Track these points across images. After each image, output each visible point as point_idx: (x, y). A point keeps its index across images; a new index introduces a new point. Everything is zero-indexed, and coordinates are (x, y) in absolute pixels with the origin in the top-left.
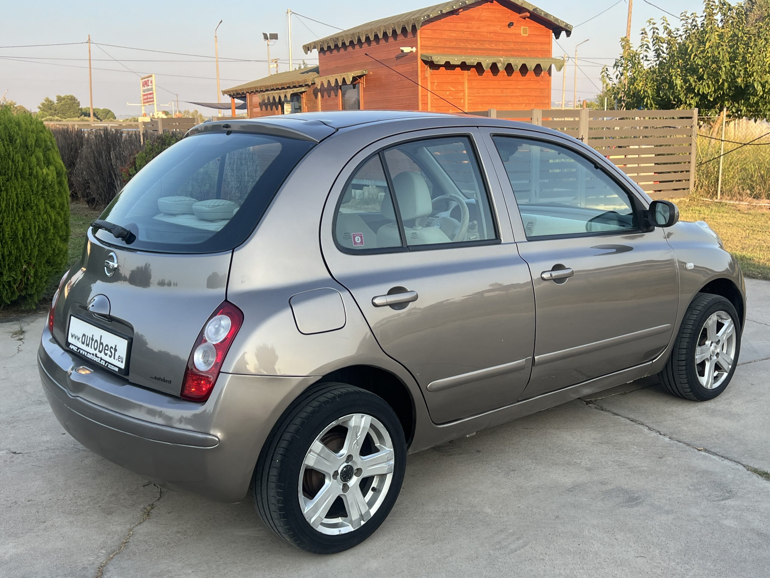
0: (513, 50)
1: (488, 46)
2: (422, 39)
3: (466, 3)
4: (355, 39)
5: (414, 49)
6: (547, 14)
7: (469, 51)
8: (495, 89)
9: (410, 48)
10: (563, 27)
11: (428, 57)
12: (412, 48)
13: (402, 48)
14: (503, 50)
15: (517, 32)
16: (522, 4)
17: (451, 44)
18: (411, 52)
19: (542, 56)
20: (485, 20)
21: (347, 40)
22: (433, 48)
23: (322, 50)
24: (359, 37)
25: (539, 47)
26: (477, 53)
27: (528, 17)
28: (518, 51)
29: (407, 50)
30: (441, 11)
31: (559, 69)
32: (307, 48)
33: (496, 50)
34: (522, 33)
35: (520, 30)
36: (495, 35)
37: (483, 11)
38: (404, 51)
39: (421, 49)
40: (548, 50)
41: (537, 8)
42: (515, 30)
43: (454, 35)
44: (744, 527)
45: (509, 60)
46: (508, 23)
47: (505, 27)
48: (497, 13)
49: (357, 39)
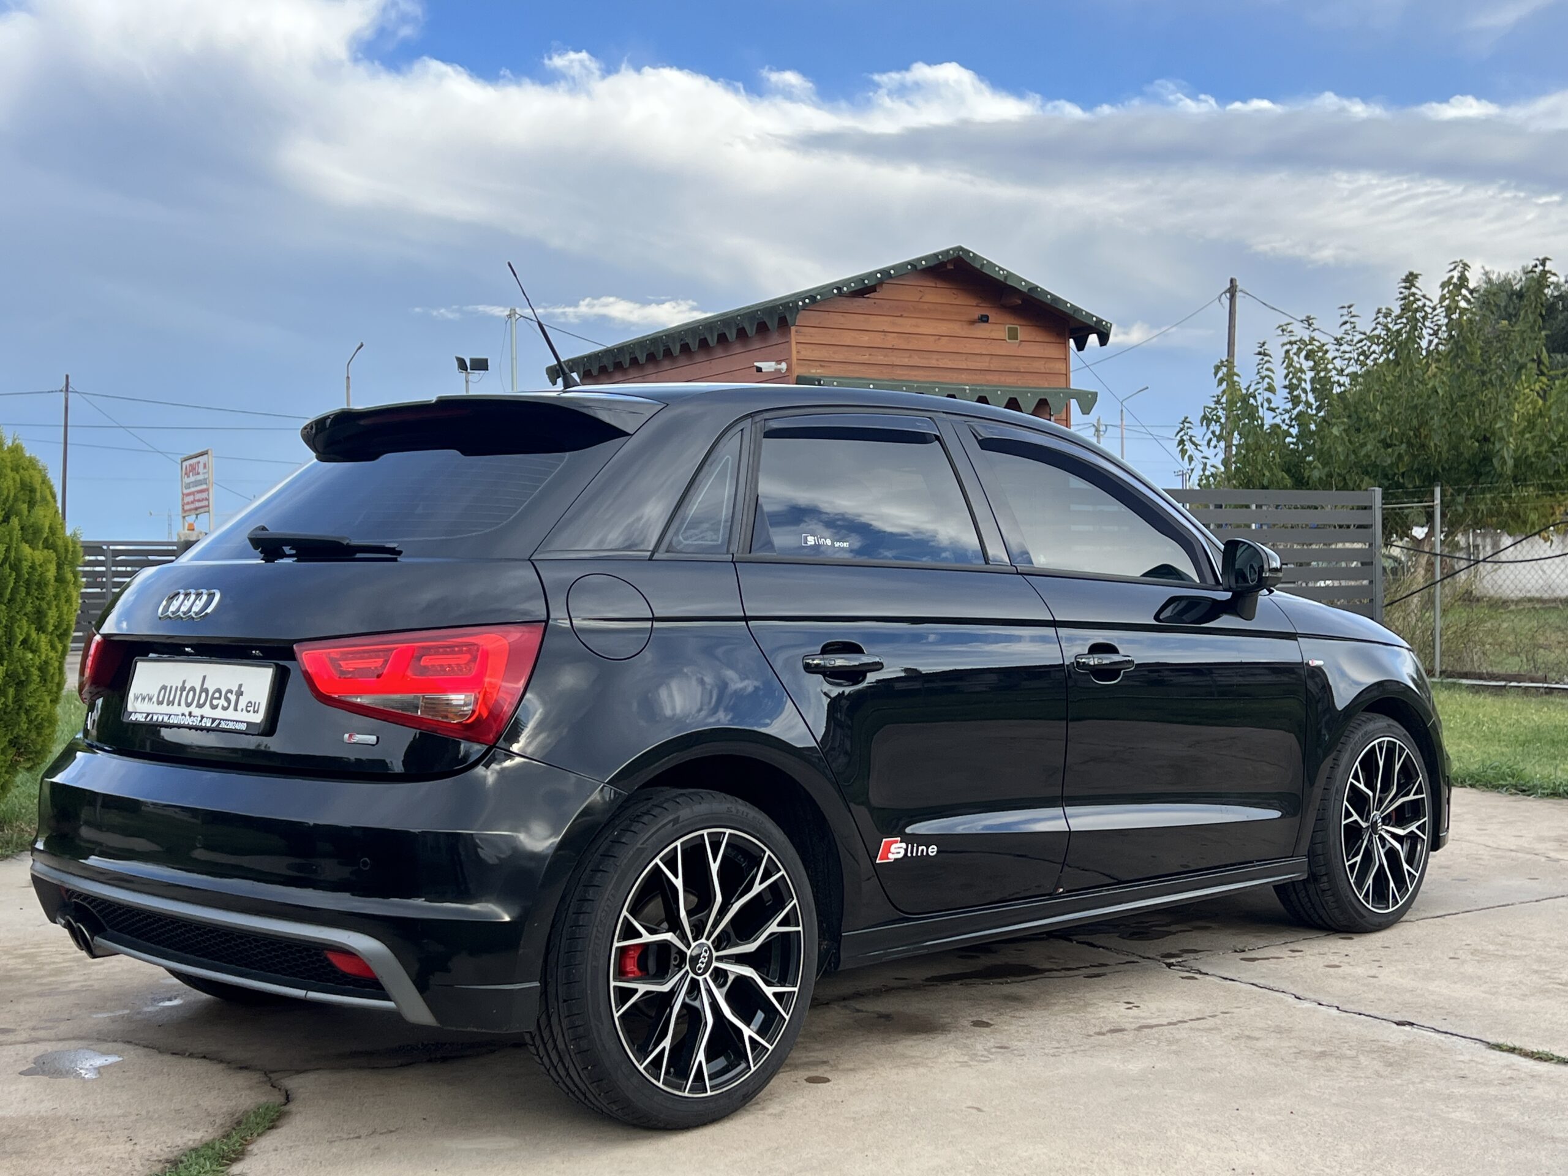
0: (989, 370)
1: (937, 362)
2: (799, 345)
3: (890, 274)
4: (659, 352)
5: (784, 366)
6: (1056, 299)
9: (773, 363)
10: (1093, 324)
12: (779, 363)
13: (756, 364)
14: (968, 370)
15: (995, 334)
16: (1006, 278)
17: (860, 357)
18: (778, 371)
19: (1049, 384)
21: (642, 353)
22: (823, 364)
23: (587, 375)
24: (667, 345)
25: (1041, 366)
27: (1018, 306)
28: (1002, 372)
29: (768, 367)
30: (840, 289)
31: (1086, 409)
32: (556, 373)
33: (954, 370)
34: (1008, 337)
35: (1004, 331)
36: (951, 341)
37: (926, 292)
38: (764, 370)
39: (798, 364)
40: (1062, 371)
41: (1037, 287)
42: (992, 331)
43: (867, 338)
44: (1490, 1122)
45: (981, 388)
46: (977, 317)
47: (971, 324)
48: (954, 296)
49: (662, 349)
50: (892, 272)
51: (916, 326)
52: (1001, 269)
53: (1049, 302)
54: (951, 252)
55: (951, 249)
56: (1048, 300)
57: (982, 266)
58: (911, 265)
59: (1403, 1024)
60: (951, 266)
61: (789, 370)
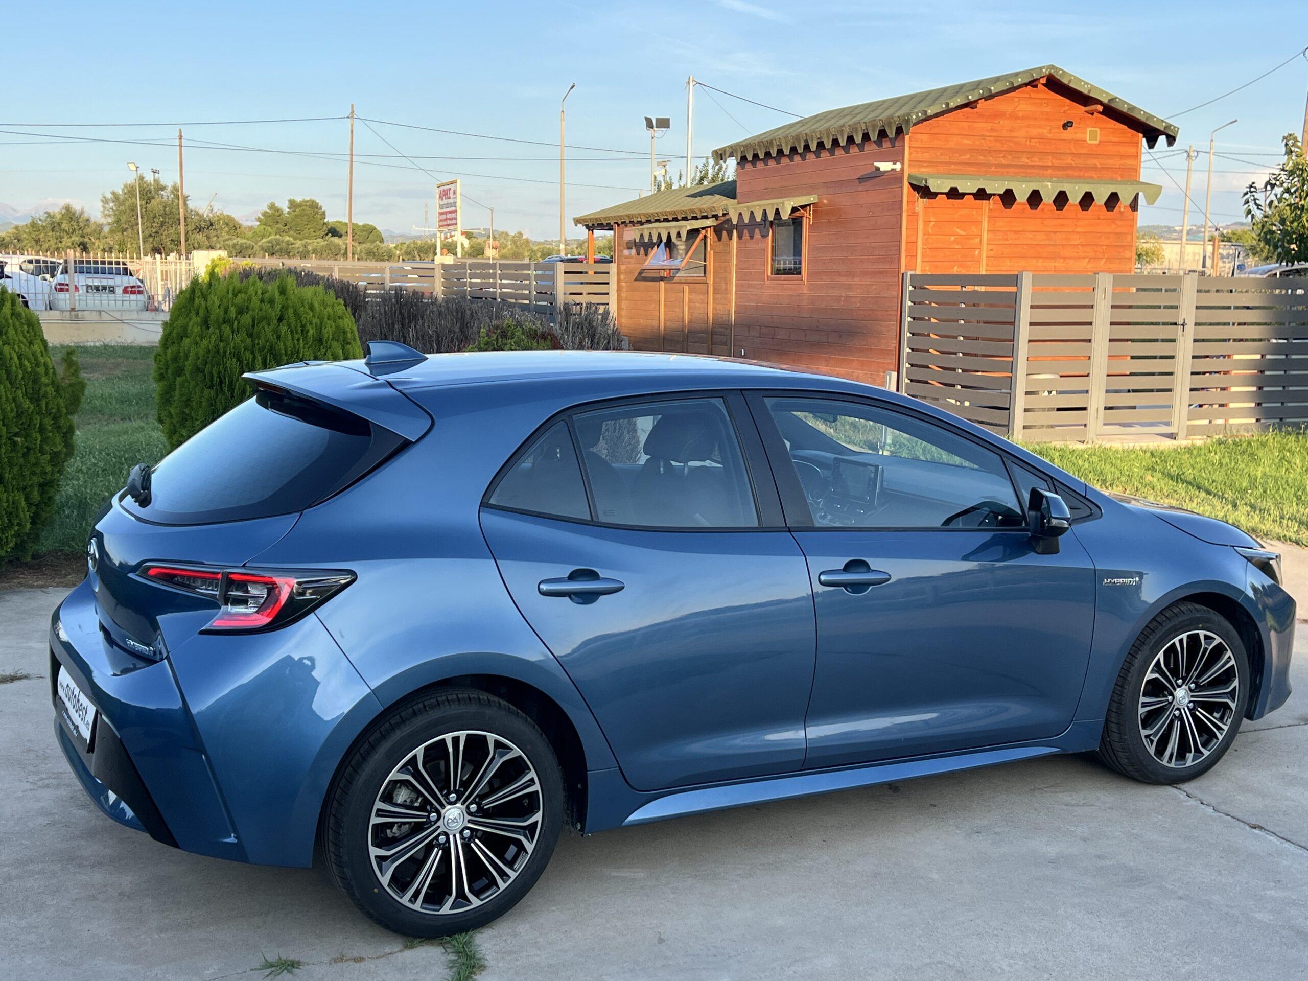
0: (1070, 167)
1: (1027, 161)
2: (912, 150)
3: (990, 90)
4: (800, 145)
5: (898, 166)
6: (1133, 109)
7: (993, 169)
8: (1034, 233)
9: (891, 163)
10: (1162, 129)
11: (920, 180)
12: (894, 164)
13: (876, 164)
14: (1053, 167)
15: (1079, 136)
16: (1089, 91)
17: (962, 157)
18: (893, 170)
19: (1122, 178)
20: (1023, 118)
21: (787, 145)
22: (931, 163)
23: (743, 160)
24: (806, 141)
25: (1117, 162)
26: (1007, 172)
27: (1100, 113)
28: (1080, 169)
29: (885, 166)
30: (947, 104)
31: (1151, 200)
32: (720, 155)
33: (1040, 167)
34: (1088, 139)
35: (1086, 133)
36: (1039, 142)
37: (1021, 102)
38: (882, 169)
39: (910, 165)
40: (1134, 167)
41: (1117, 98)
42: (1076, 133)
43: (968, 142)
44: (1280, 923)
45: (1061, 184)
46: (1063, 123)
47: (1058, 128)
48: (1045, 105)
49: (802, 144)
50: (992, 88)
51: (1011, 131)
52: (1086, 83)
53: (1125, 110)
54: (1044, 70)
55: (1044, 67)
56: (1124, 109)
57: (1070, 81)
58: (1008, 81)
59: (1254, 827)
60: (1044, 81)
61: (902, 169)
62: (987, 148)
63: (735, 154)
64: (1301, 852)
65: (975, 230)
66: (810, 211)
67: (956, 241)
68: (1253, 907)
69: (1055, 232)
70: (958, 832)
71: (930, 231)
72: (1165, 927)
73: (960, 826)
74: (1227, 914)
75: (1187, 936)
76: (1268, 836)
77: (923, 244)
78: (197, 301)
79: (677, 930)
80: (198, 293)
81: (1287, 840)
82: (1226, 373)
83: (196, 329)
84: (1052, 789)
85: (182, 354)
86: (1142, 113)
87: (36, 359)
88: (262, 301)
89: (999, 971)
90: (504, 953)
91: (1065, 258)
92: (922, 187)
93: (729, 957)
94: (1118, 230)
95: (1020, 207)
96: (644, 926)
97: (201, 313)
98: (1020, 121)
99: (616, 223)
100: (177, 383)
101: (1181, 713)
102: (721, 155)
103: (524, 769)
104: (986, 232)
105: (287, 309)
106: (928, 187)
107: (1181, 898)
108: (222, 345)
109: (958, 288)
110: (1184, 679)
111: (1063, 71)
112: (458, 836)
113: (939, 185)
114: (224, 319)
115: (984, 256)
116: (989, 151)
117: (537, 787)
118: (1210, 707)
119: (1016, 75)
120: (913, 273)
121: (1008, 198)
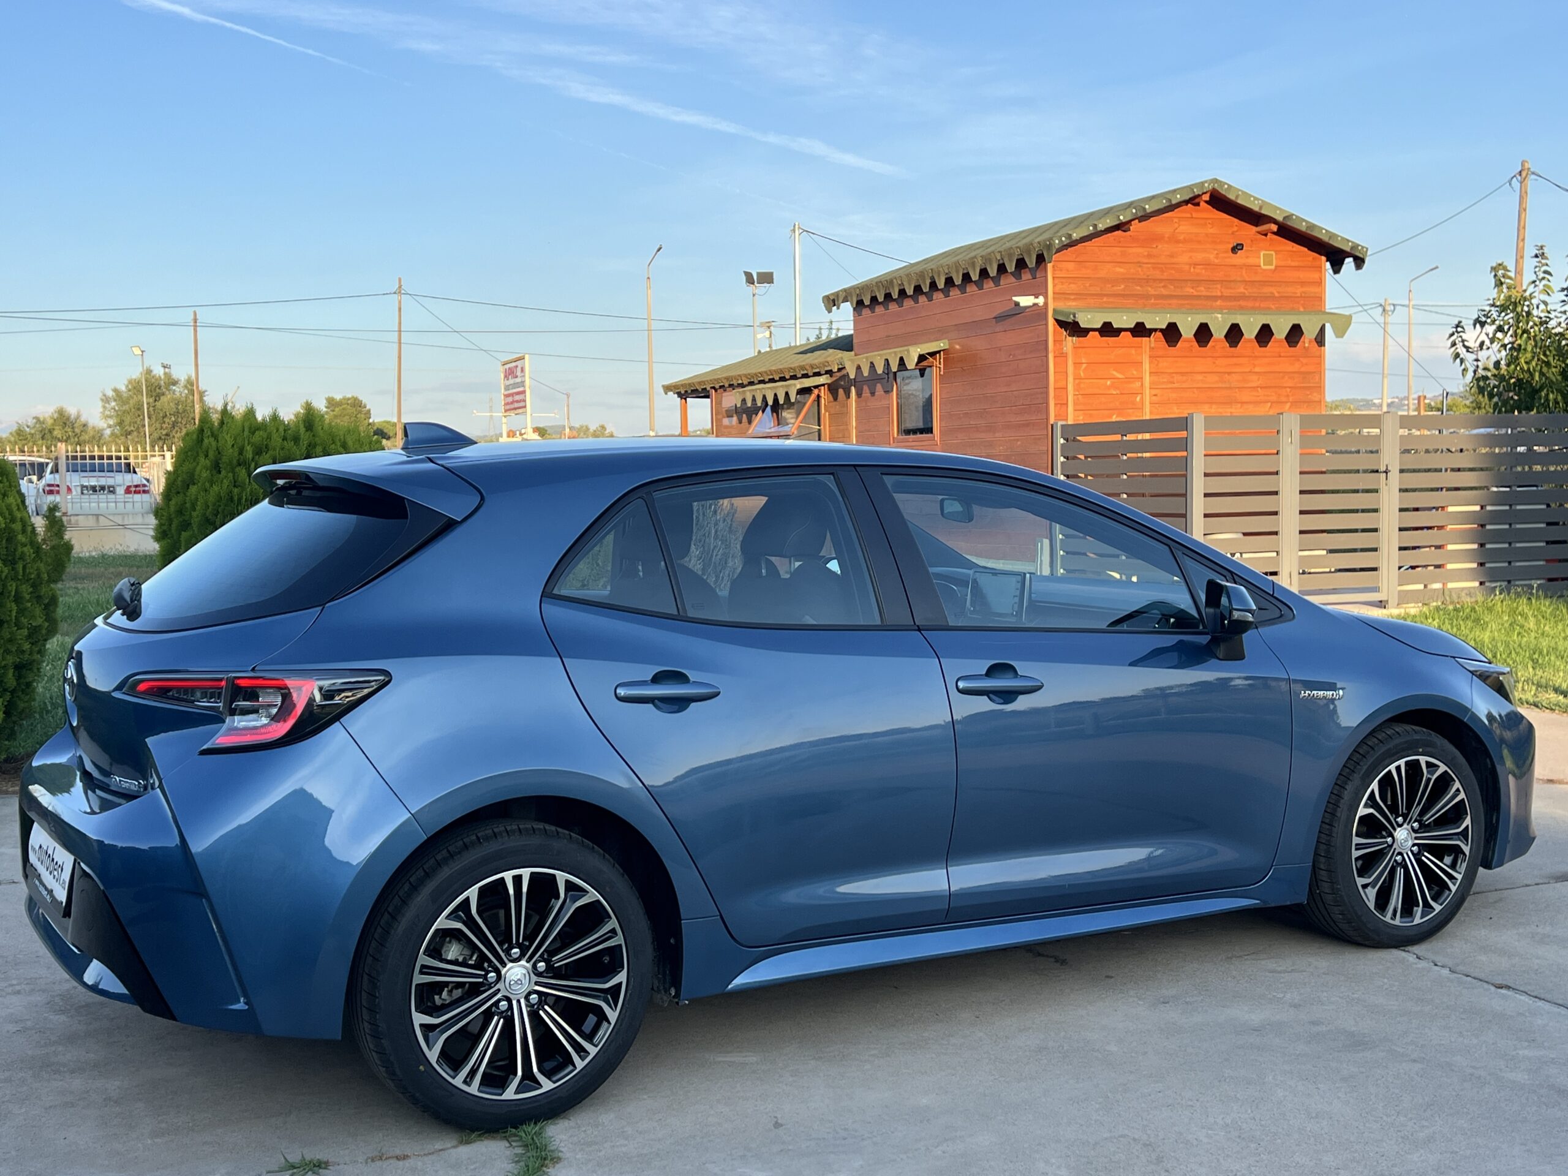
0: (1243, 297)
1: (1192, 290)
2: (1057, 281)
3: (1144, 209)
4: (925, 284)
5: (1041, 300)
6: (1313, 226)
7: (1152, 301)
8: (1205, 375)
9: (1033, 297)
10: (1348, 249)
11: (1068, 315)
12: (1037, 297)
13: (1015, 299)
14: (1222, 297)
15: (1251, 261)
16: (1261, 208)
17: (1115, 288)
18: (1035, 305)
19: (1304, 308)
20: (1185, 241)
21: (910, 285)
22: (1079, 296)
23: (859, 305)
24: (932, 278)
25: (1299, 290)
26: (1170, 304)
27: (1274, 233)
28: (1255, 299)
29: (1025, 301)
30: (1095, 226)
31: (1340, 333)
32: (832, 302)
33: (1208, 298)
34: (1262, 264)
35: (1259, 257)
36: (1205, 269)
37: (1182, 223)
38: (1021, 305)
39: (1054, 299)
40: (1317, 295)
41: (1293, 215)
42: (1247, 257)
43: (1122, 270)
44: (1537, 1082)
45: (1233, 316)
46: (1231, 246)
47: (1226, 252)
48: (1210, 226)
49: (928, 282)
50: (1147, 207)
51: (1172, 256)
52: (1256, 199)
53: (1304, 229)
54: (1206, 185)
55: (1206, 182)
56: (1303, 227)
57: (1237, 197)
58: (1166, 198)
59: (1500, 987)
60: (1206, 197)
61: (1046, 304)
62: (1145, 277)
63: (849, 298)
64: (1559, 1010)
65: (1135, 372)
66: (940, 359)
67: (1112, 386)
68: (1503, 1067)
69: (1229, 373)
70: (1142, 1003)
71: (1082, 374)
72: (1397, 1091)
73: (1144, 996)
74: (1472, 1075)
75: (1424, 1099)
76: (1517, 996)
77: (1075, 390)
78: (206, 441)
79: (798, 1114)
80: (207, 433)
81: (1540, 999)
82: (1440, 528)
83: (205, 474)
84: (1253, 956)
85: (188, 505)
86: (1324, 231)
87: (11, 513)
88: (284, 439)
89: (1195, 1143)
90: (582, 1145)
91: (1243, 403)
92: (1070, 323)
93: (863, 1139)
94: (1303, 369)
95: (1186, 345)
96: (757, 1110)
97: (211, 454)
98: (1181, 245)
99: (713, 388)
100: (182, 539)
101: (1404, 859)
102: (834, 301)
103: (603, 917)
104: (1148, 374)
105: (315, 447)
106: (1077, 323)
107: (1414, 1061)
108: (236, 490)
109: (1118, 437)
110: (1405, 816)
111: (1229, 185)
112: (523, 1001)
113: (1089, 319)
114: (238, 460)
115: (1147, 403)
116: (1147, 280)
117: (619, 940)
118: (1439, 852)
119: (1175, 191)
120: (1064, 423)
121: (1171, 333)
